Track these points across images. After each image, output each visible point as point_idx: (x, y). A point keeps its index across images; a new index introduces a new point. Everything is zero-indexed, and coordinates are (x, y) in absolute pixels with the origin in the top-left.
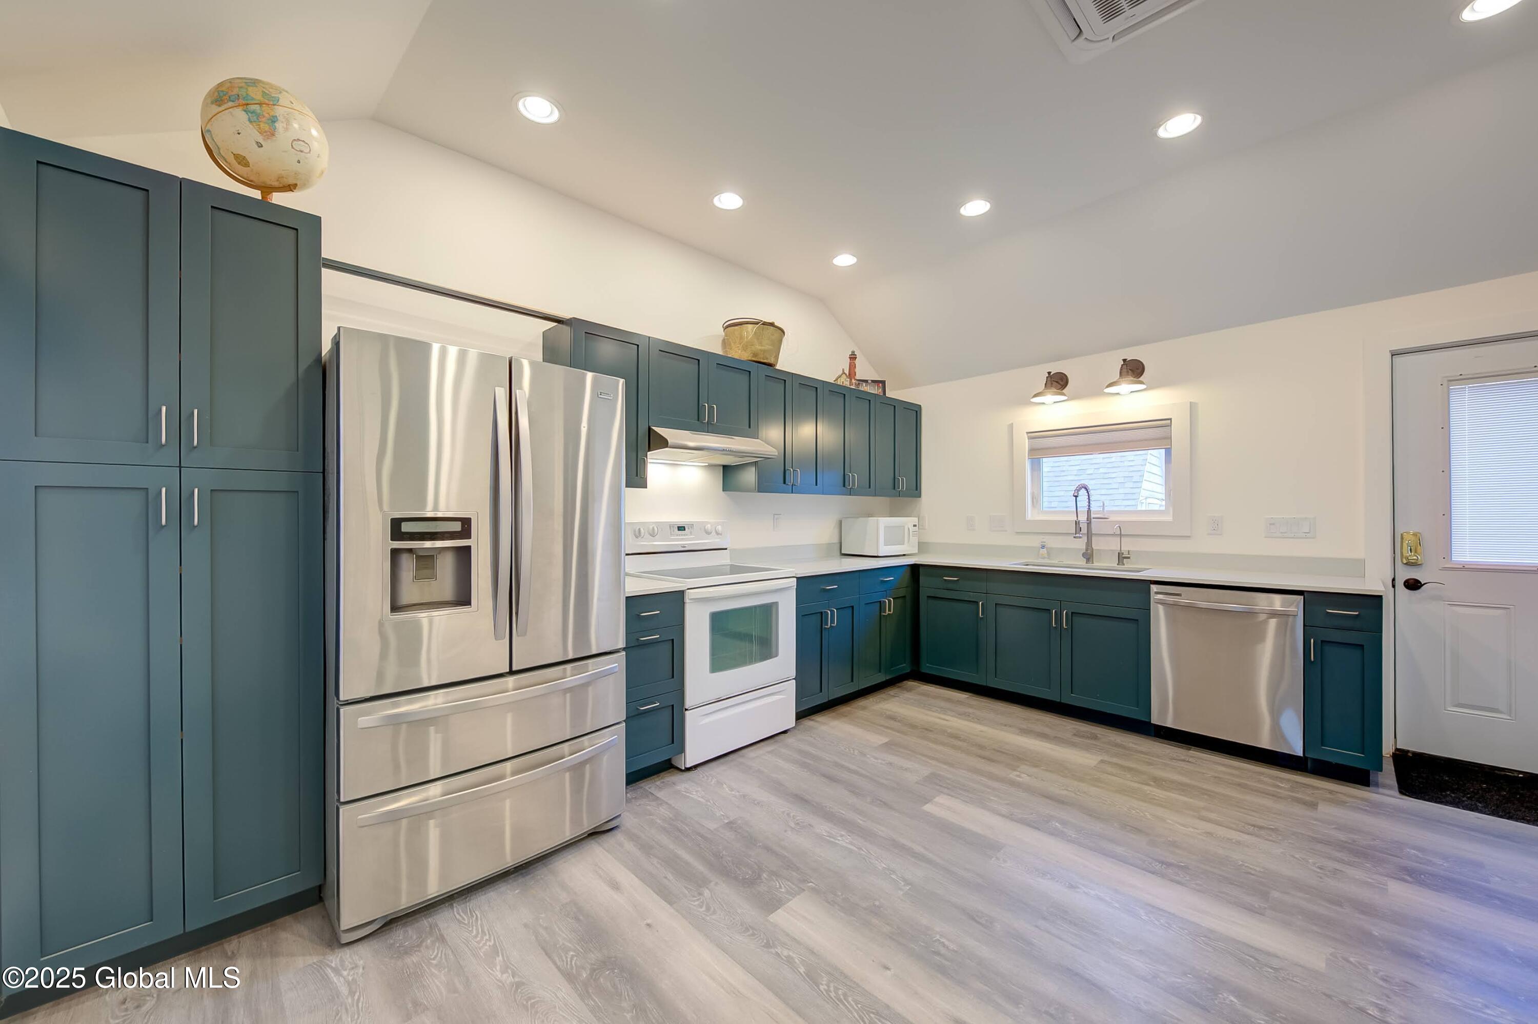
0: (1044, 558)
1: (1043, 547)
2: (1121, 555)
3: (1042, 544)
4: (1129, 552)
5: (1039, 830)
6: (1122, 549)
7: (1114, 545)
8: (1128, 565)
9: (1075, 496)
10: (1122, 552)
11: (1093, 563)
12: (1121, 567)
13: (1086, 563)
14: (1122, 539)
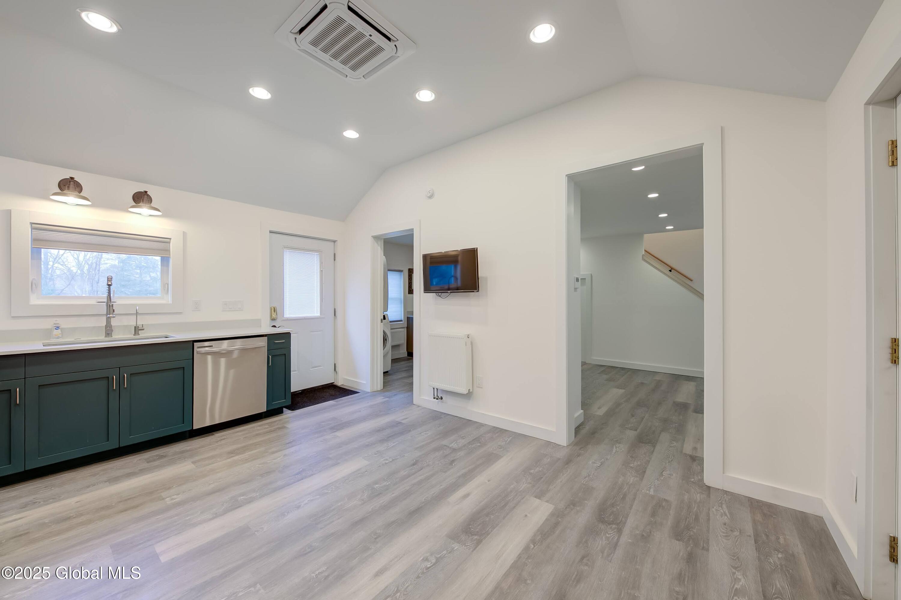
0: (58, 338)
1: (57, 328)
2: (137, 328)
3: (55, 325)
4: (142, 326)
5: (242, 506)
6: (138, 324)
7: (131, 322)
8: (142, 334)
9: (108, 285)
10: (138, 326)
11: (112, 337)
12: (137, 337)
13: (105, 337)
14: (138, 317)
